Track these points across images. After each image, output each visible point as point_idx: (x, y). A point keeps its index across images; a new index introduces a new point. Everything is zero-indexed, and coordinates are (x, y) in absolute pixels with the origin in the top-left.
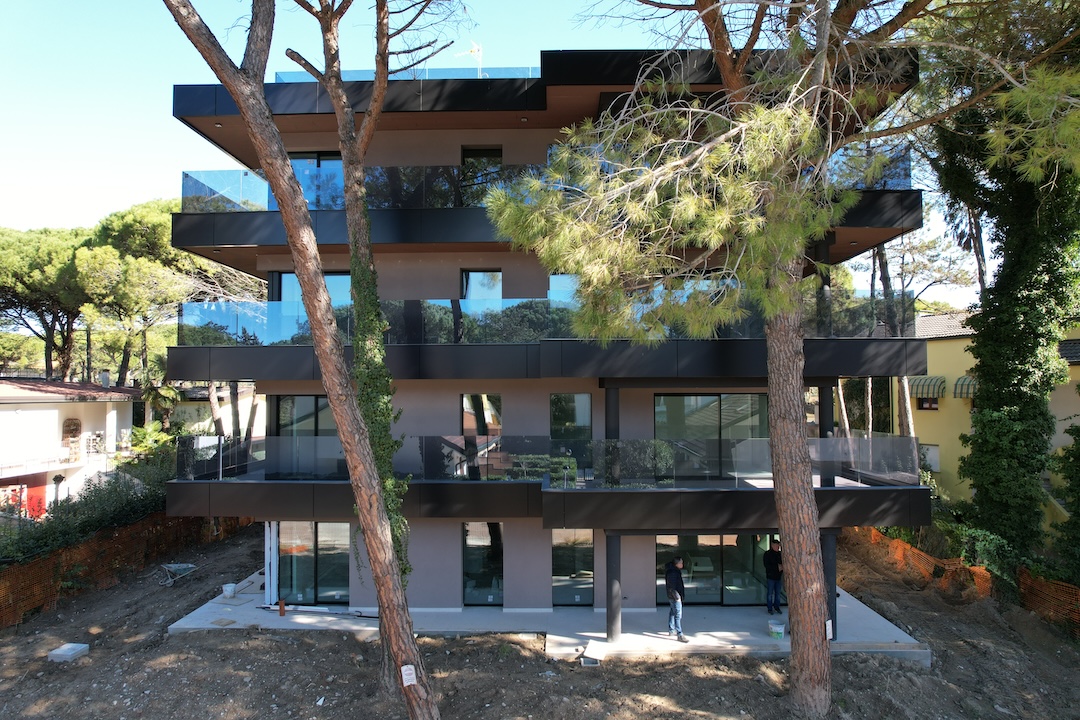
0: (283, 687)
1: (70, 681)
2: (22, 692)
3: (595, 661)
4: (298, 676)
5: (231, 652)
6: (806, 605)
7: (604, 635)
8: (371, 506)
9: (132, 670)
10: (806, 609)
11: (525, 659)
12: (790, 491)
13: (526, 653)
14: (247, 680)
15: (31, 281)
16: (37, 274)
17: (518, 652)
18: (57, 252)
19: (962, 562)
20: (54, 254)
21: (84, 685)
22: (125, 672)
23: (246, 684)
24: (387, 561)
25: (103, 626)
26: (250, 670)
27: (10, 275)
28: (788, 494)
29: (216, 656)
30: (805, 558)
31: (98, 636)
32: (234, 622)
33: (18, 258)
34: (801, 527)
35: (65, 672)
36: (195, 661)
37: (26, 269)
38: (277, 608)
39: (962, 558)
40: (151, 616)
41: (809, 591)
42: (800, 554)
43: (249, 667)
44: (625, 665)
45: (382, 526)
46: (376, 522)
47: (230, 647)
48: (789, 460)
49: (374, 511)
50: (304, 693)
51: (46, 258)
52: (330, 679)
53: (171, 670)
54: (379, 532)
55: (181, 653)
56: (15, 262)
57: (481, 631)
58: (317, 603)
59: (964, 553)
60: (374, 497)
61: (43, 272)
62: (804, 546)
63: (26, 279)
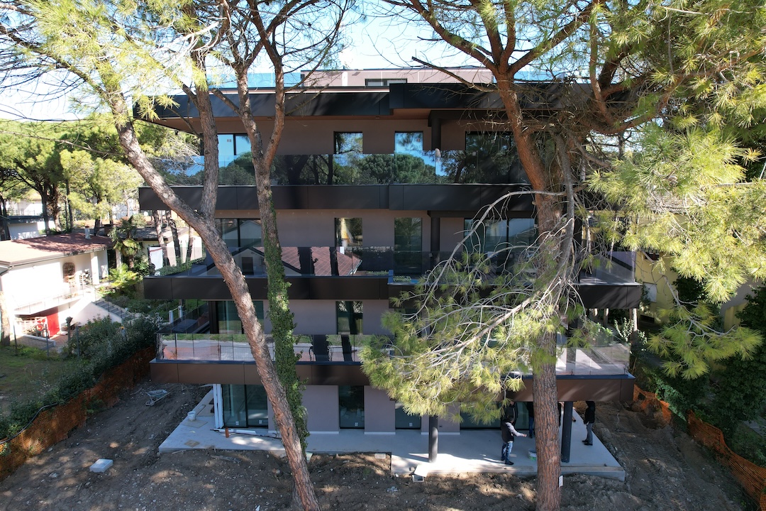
0: (234, 497)
1: (107, 490)
2: (80, 498)
3: (420, 478)
4: (243, 488)
5: (200, 469)
6: (548, 468)
7: (426, 455)
8: (289, 434)
9: (143, 483)
10: (548, 470)
11: (379, 476)
12: (543, 403)
13: (379, 472)
14: (212, 491)
15: (27, 165)
16: (31, 161)
17: (374, 472)
18: (43, 145)
19: (656, 396)
20: (41, 146)
21: (116, 494)
22: (138, 485)
23: (212, 495)
24: (299, 461)
25: (117, 441)
26: (213, 483)
27: (12, 161)
28: (541, 405)
29: (191, 473)
30: (549, 443)
31: (116, 450)
32: (198, 443)
33: (16, 148)
34: (548, 424)
35: (101, 481)
36: (179, 477)
37: (23, 158)
38: (224, 430)
39: (656, 394)
40: (146, 433)
41: (550, 461)
42: (546, 440)
43: (212, 481)
44: (439, 480)
45: (295, 443)
46: (292, 442)
47: (199, 464)
48: (543, 386)
49: (291, 437)
50: (247, 501)
51: (37, 149)
52: (262, 491)
53: (166, 484)
54: (294, 447)
55: (170, 470)
56: (14, 151)
57: (352, 451)
58: (248, 426)
59: (657, 392)
60: (290, 429)
61: (36, 160)
62: (548, 436)
63: (24, 164)
